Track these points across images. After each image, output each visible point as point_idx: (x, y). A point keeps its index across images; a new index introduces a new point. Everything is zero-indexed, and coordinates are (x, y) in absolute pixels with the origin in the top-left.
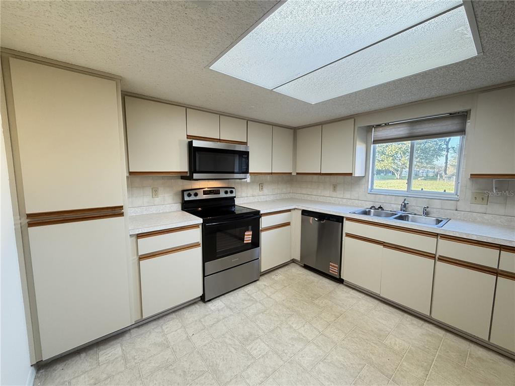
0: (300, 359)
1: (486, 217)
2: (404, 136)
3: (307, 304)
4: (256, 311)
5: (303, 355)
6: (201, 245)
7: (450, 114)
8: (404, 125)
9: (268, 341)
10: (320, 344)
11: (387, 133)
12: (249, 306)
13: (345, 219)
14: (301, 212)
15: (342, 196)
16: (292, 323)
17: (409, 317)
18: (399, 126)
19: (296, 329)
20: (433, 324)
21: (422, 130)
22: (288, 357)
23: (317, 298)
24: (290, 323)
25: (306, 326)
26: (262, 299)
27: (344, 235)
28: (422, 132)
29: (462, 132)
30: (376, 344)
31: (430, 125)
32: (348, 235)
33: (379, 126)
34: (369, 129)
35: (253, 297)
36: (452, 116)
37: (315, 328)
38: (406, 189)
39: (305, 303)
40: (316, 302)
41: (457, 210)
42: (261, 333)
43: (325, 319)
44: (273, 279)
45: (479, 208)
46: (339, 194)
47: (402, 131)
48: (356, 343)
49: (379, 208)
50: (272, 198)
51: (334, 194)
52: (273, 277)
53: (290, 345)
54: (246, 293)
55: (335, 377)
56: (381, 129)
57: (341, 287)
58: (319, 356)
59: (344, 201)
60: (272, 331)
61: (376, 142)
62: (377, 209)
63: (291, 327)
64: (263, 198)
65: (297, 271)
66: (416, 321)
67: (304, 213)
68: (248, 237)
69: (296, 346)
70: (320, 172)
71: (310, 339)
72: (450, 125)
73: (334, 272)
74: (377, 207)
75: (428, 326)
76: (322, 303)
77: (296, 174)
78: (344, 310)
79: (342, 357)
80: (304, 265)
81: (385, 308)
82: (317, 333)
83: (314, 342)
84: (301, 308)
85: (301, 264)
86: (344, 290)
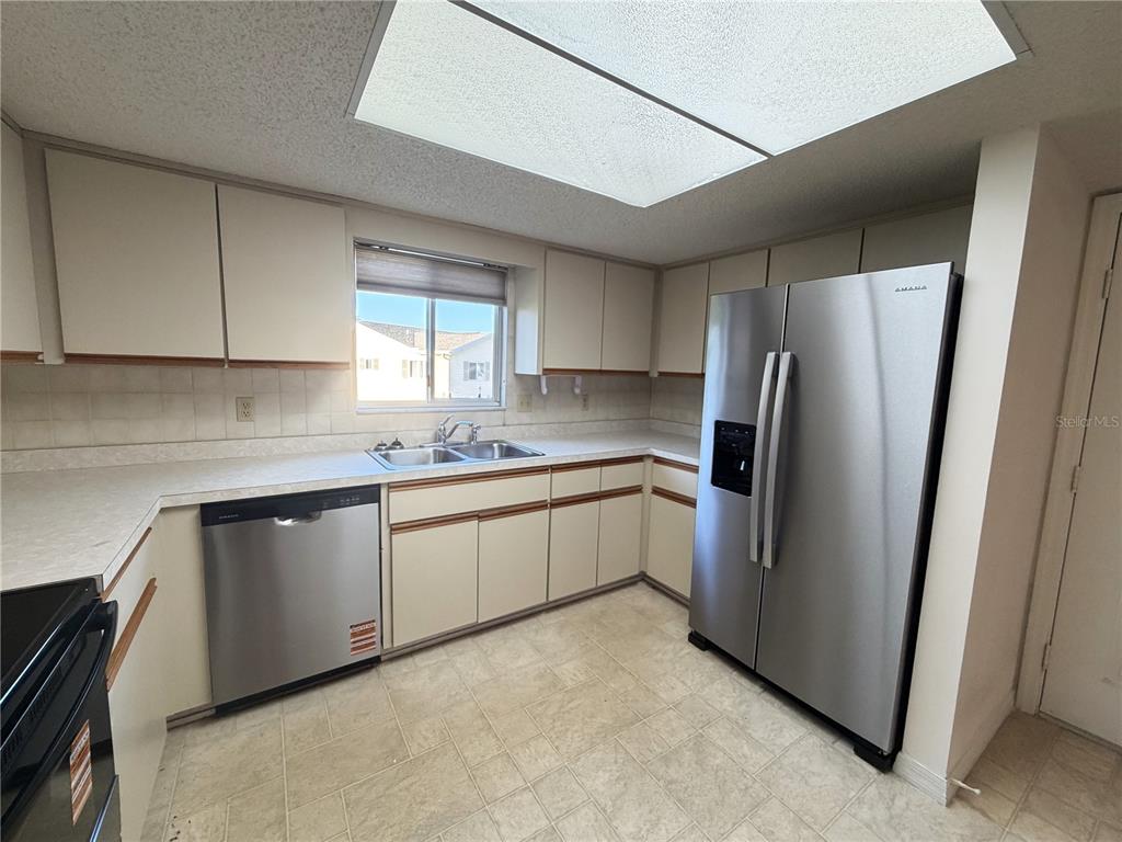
3: (412, 779)
7: (486, 265)
8: (422, 263)
10: (563, 804)
14: (193, 515)
15: (277, 431)
17: (519, 624)
18: (411, 261)
21: (452, 282)
23: (401, 744)
25: (497, 816)
27: (384, 532)
28: (452, 286)
29: (501, 299)
30: (572, 700)
33: (367, 246)
36: (489, 268)
37: (512, 794)
38: (426, 397)
41: (504, 425)
43: (488, 757)
45: (525, 417)
46: (265, 423)
47: (417, 273)
48: (567, 729)
49: (394, 444)
51: (246, 428)
55: (648, 808)
57: (384, 669)
58: (596, 820)
59: (288, 443)
61: (363, 284)
67: (212, 514)
68: (81, 768)
70: (222, 356)
71: (544, 823)
72: (488, 284)
73: (366, 646)
74: (389, 445)
75: (543, 618)
76: (426, 739)
77: (60, 361)
78: (472, 704)
79: (601, 773)
80: (217, 707)
81: (488, 639)
82: (528, 796)
83: (554, 817)
84: (423, 803)
85: (204, 714)
86: (405, 670)
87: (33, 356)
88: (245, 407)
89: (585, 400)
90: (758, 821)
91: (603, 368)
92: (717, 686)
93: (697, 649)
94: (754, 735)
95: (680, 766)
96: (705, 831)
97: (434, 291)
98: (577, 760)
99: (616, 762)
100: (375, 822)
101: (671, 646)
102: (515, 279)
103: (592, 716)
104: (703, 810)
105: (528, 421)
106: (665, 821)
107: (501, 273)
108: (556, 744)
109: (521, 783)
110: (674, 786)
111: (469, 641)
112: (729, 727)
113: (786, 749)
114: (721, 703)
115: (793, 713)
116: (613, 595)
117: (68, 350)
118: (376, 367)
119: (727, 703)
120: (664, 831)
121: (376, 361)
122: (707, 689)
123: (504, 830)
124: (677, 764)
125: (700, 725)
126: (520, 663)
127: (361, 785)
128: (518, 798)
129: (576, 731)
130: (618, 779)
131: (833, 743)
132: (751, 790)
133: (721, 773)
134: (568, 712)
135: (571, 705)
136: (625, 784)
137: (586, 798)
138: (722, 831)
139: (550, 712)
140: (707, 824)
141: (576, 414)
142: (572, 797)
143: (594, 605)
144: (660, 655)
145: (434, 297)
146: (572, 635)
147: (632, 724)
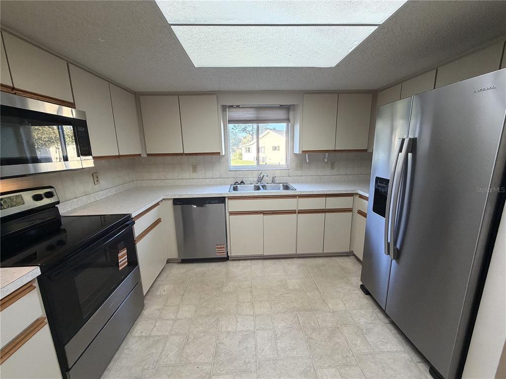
0: (263, 354)
1: (303, 178)
2: (253, 119)
3: (220, 298)
4: (177, 350)
5: (262, 349)
6: (46, 320)
7: (281, 106)
8: (253, 110)
9: (222, 369)
10: (262, 326)
11: (240, 114)
12: (163, 350)
13: (226, 199)
14: (171, 202)
15: (204, 176)
16: (226, 328)
17: (283, 260)
18: (248, 110)
19: (234, 330)
20: (295, 258)
22: (253, 364)
23: (222, 287)
24: (224, 329)
25: (238, 320)
26: (169, 328)
27: (228, 214)
29: (288, 120)
30: (288, 293)
31: (269, 112)
32: (231, 213)
33: (231, 107)
34: (224, 108)
35: (156, 336)
36: (281, 107)
37: (246, 315)
38: (256, 164)
39: (218, 298)
40: (225, 290)
41: (289, 176)
42: (207, 368)
43: (246, 301)
44: (161, 296)
45: (299, 173)
46: (200, 174)
47: (249, 114)
48: (279, 303)
49: (241, 182)
50: (113, 191)
51: (194, 175)
52: (158, 293)
53: (245, 351)
54: (140, 337)
55: (294, 342)
56: (234, 110)
57: (230, 263)
58: (271, 336)
59: (207, 181)
60: (216, 354)
61: (231, 121)
62: (240, 184)
63: (229, 333)
64: (102, 195)
65: (179, 270)
66: (289, 261)
67: (177, 202)
68: (123, 258)
69: (249, 346)
70: (182, 152)
71: (252, 329)
72: (281, 114)
73: (222, 253)
74: (239, 183)
75: (295, 260)
76: (230, 288)
77: (146, 156)
78: (250, 283)
79: (283, 322)
80: (182, 260)
81: (268, 263)
82: (252, 318)
83: (257, 328)
84: (219, 306)
85: (178, 261)
86: (235, 265)
87: (140, 155)
88: (194, 169)
89: (332, 165)
90: (343, 371)
91: (336, 149)
92: (363, 312)
93: (363, 293)
94: (368, 338)
95: (319, 334)
96: (313, 362)
97: (258, 121)
98: (276, 314)
99: (291, 321)
100: (204, 305)
101: (349, 287)
102: (294, 110)
103: (292, 302)
104: (318, 354)
105: (301, 174)
106: (298, 350)
107: (288, 108)
108: (272, 306)
109: (252, 314)
110: (311, 340)
111: (260, 261)
112: (356, 330)
113: (383, 352)
114: (359, 319)
115: (401, 339)
116: (333, 258)
117: (148, 153)
118: (279, 150)
119: (362, 321)
120: (295, 353)
121: (279, 147)
122: (355, 311)
123: (239, 324)
124: (318, 333)
125: (341, 324)
126: (275, 274)
127: (206, 294)
128: (248, 317)
129: (282, 305)
130: (289, 327)
131: (417, 363)
132: (348, 359)
133: (337, 346)
134: (284, 297)
135: (286, 295)
136: (290, 330)
137: (272, 328)
138: (322, 366)
139: (276, 295)
140: (316, 360)
141: (328, 171)
142: (267, 325)
143: (320, 261)
144: (340, 289)
145: (259, 123)
146: (303, 270)
147: (307, 311)
